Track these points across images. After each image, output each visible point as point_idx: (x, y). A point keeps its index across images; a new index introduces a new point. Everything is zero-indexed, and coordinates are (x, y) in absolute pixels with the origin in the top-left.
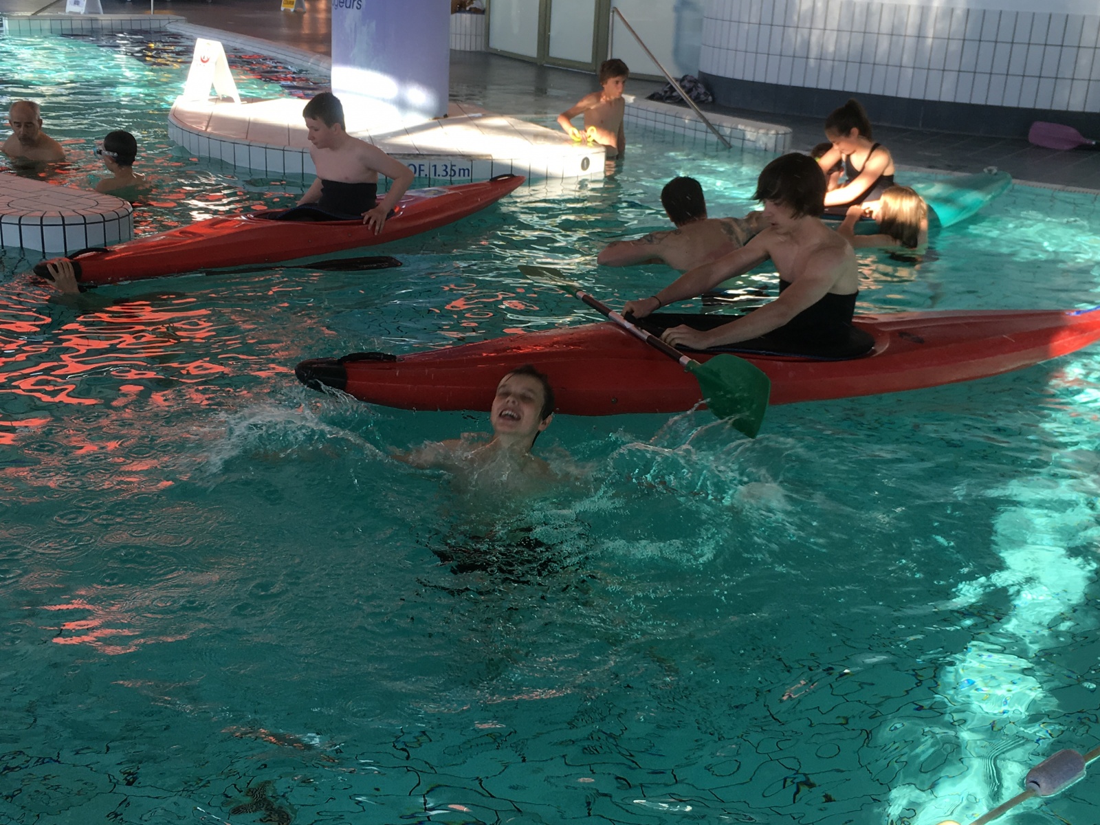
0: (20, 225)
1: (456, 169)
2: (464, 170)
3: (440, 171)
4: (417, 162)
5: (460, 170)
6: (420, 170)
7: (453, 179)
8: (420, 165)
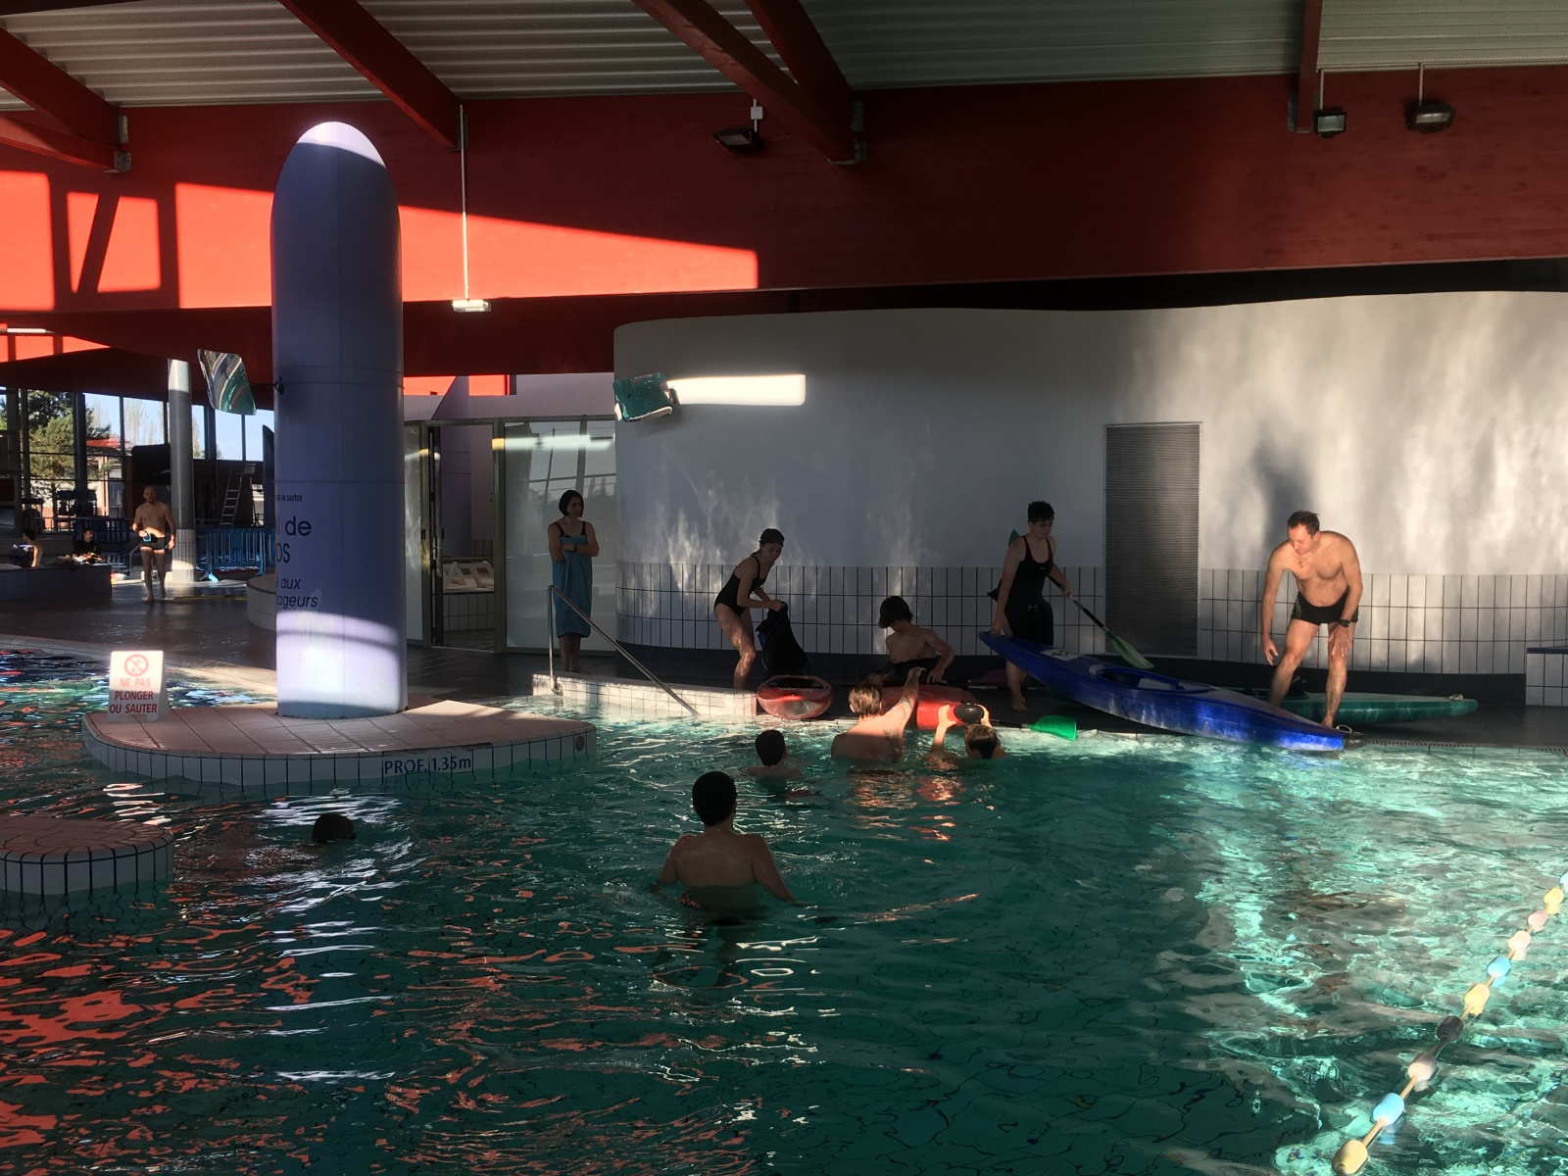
0: (42, 863)
1: (456, 760)
2: (465, 761)
3: (440, 764)
4: (415, 757)
5: (461, 761)
6: (419, 766)
7: (454, 771)
8: (419, 761)
